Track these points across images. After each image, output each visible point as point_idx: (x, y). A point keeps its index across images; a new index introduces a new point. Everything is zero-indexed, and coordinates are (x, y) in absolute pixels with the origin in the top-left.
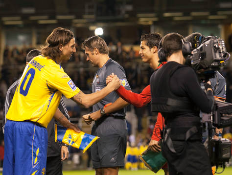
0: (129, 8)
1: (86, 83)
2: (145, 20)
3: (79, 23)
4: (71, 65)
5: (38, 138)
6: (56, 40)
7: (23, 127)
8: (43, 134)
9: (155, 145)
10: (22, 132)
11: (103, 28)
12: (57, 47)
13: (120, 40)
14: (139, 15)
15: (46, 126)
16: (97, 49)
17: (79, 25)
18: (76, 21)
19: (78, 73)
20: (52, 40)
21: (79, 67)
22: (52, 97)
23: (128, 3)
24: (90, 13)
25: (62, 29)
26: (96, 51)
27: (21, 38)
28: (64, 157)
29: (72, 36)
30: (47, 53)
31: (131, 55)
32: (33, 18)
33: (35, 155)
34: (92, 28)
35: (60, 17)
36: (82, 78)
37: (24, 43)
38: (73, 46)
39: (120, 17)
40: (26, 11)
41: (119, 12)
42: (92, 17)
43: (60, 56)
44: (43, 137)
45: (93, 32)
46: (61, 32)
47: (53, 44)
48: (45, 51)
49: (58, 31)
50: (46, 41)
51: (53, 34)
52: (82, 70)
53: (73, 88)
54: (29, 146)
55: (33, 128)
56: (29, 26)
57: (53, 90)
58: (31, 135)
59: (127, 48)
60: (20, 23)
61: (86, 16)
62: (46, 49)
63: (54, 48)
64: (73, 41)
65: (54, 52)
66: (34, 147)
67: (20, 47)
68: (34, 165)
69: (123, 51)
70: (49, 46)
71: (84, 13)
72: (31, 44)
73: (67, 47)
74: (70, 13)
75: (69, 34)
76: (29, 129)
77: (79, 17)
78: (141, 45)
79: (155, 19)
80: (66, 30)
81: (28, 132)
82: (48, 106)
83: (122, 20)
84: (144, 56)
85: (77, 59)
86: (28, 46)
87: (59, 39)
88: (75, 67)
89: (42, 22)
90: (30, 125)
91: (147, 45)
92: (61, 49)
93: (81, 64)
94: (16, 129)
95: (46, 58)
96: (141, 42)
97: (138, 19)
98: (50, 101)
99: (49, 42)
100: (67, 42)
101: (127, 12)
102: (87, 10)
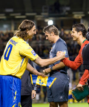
0: (68, 9)
1: (43, 53)
2: (77, 16)
3: (39, 18)
4: (34, 42)
5: (16, 85)
6: (24, 27)
7: (6, 78)
8: (19, 82)
9: (81, 87)
10: (6, 81)
11: (53, 20)
12: (25, 31)
13: (62, 28)
14: (74, 13)
15: (20, 78)
16: (53, 33)
17: (39, 19)
18: (37, 16)
19: (38, 47)
20: (22, 27)
21: (39, 43)
22: (23, 60)
23: (68, 6)
24: (45, 12)
25: (28, 20)
26: (53, 34)
27: (5, 26)
28: (33, 97)
29: (34, 24)
30: (19, 35)
31: (69, 36)
32: (12, 15)
33: (14, 95)
34: (46, 20)
35: (28, 14)
36: (41, 50)
37: (7, 29)
38: (34, 30)
39: (62, 14)
40: (8, 10)
41: (62, 11)
42: (47, 14)
43: (27, 36)
44: (19, 84)
45: (47, 23)
46: (27, 22)
47: (23, 30)
48: (18, 34)
49: (25, 21)
50: (19, 28)
51: (23, 24)
52: (40, 45)
53: (34, 55)
54: (11, 90)
55: (13, 79)
56: (10, 20)
57: (23, 57)
58: (11, 83)
59: (67, 32)
60: (4, 17)
61: (43, 14)
62: (18, 33)
63: (23, 32)
64: (34, 27)
65: (23, 34)
66: (14, 90)
67: (5, 32)
68: (14, 101)
69: (65, 34)
70: (21, 31)
71: (42, 12)
72: (11, 30)
73: (30, 31)
74: (34, 12)
75: (32, 23)
76: (10, 80)
77: (39, 14)
78: (73, 31)
79: (83, 15)
80: (30, 21)
81: (10, 81)
82: (21, 66)
83: (64, 16)
84: (74, 36)
85: (38, 39)
86: (9, 31)
87: (26, 26)
88: (37, 43)
89: (17, 17)
90: (11, 77)
91: (76, 30)
92: (27, 32)
93: (40, 41)
94: (3, 80)
95: (18, 38)
96: (73, 29)
97: (73, 15)
98: (22, 63)
99: (20, 28)
100: (31, 28)
101: (67, 11)
102: (43, 10)
